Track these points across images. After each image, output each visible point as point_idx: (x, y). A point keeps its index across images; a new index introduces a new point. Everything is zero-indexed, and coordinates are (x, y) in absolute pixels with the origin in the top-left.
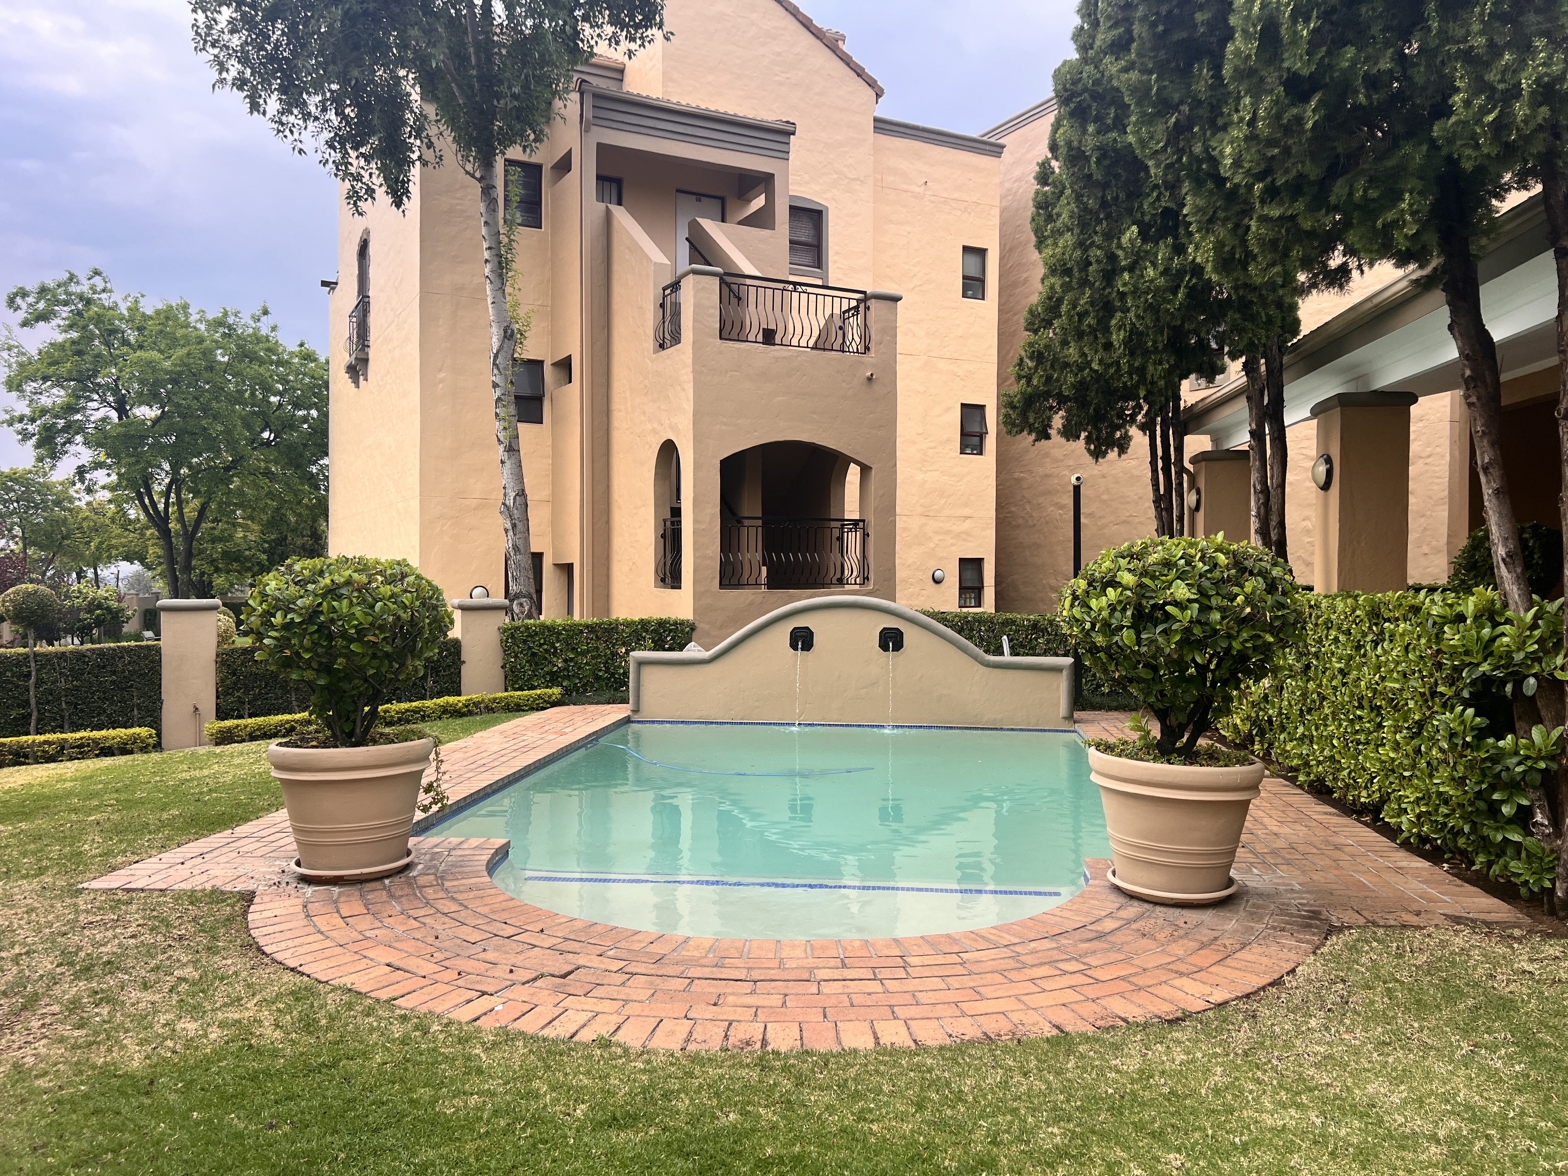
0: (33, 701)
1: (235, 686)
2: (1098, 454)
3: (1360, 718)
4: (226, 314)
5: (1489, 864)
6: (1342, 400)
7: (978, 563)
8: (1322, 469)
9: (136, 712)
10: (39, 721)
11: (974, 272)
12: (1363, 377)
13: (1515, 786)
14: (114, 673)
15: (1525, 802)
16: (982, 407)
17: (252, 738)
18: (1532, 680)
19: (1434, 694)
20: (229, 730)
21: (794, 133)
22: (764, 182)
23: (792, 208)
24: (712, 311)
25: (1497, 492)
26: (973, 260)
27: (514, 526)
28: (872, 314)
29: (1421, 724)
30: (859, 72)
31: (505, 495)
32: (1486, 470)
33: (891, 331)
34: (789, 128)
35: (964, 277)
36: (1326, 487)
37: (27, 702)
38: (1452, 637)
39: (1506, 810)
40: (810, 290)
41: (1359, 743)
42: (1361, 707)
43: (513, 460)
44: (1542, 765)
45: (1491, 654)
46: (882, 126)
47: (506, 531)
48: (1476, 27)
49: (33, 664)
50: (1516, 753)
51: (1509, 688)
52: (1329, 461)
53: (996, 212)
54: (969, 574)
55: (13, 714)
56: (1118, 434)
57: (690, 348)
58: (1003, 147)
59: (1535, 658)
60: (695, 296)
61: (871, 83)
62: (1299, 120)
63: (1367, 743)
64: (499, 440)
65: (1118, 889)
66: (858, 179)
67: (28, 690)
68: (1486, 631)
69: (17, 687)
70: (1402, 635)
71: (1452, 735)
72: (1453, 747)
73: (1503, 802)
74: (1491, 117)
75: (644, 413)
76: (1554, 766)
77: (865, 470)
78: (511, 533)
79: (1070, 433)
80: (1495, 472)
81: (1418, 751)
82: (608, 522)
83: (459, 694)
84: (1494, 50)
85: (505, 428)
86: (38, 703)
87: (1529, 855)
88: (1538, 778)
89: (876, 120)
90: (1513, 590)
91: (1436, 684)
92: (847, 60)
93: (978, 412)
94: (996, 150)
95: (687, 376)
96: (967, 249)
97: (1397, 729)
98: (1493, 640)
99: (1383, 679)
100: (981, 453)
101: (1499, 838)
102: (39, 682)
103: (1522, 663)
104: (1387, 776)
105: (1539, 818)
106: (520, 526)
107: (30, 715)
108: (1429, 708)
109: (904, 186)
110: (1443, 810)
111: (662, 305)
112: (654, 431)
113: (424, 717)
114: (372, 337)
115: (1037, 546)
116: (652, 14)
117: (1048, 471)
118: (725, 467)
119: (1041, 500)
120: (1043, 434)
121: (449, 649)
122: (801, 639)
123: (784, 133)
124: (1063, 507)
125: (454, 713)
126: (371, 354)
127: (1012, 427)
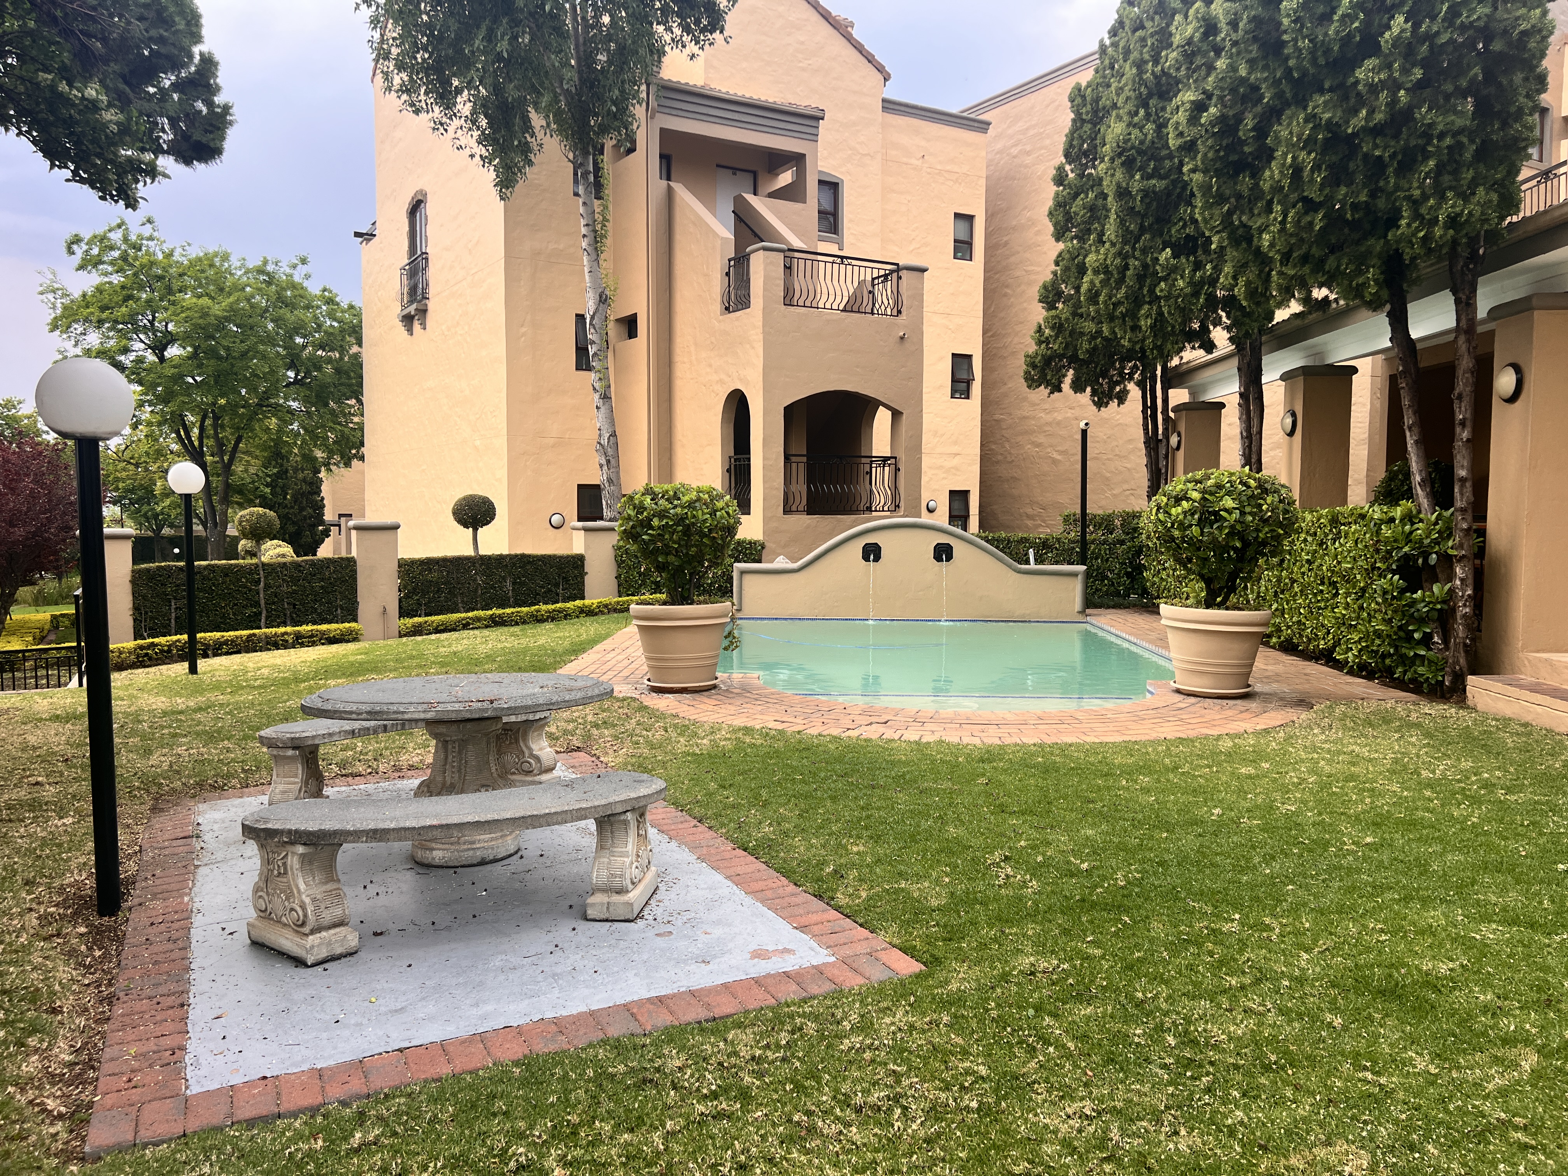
0: (262, 602)
1: (414, 591)
2: (1100, 404)
3: (1322, 591)
4: (265, 262)
5: (1405, 672)
6: (1304, 371)
7: (965, 494)
8: (1289, 421)
9: (339, 611)
10: (267, 618)
11: (963, 237)
12: (1320, 354)
13: (1422, 621)
14: (322, 580)
15: (1428, 630)
16: (969, 357)
17: (437, 631)
18: (1434, 556)
19: (1374, 568)
20: (420, 625)
21: (823, 119)
22: (797, 160)
23: (821, 182)
24: (778, 282)
25: (1416, 442)
26: (963, 225)
27: (608, 462)
28: (904, 283)
29: (1363, 590)
30: (870, 59)
31: (600, 436)
32: (1410, 429)
33: (919, 297)
34: (820, 114)
35: (955, 241)
36: (1291, 434)
37: (257, 604)
38: (1386, 532)
39: (1416, 636)
40: (854, 262)
41: (1320, 608)
42: (1323, 583)
43: (607, 406)
44: (1439, 606)
45: (1410, 541)
46: (890, 106)
47: (601, 466)
48: (1415, 184)
49: (262, 572)
50: (1424, 601)
51: (1420, 561)
52: (1294, 415)
53: (983, 182)
54: (956, 505)
55: (248, 612)
56: (1118, 389)
57: (761, 312)
58: (989, 124)
59: (1436, 542)
60: (765, 269)
61: (880, 69)
62: (1311, 224)
63: (1326, 607)
64: (594, 389)
65: (1178, 691)
66: (868, 155)
67: (258, 593)
68: (1407, 528)
69: (250, 590)
70: (1353, 533)
71: (1385, 592)
72: (1385, 600)
73: (1414, 631)
74: (1422, 234)
75: (710, 366)
76: (1445, 607)
77: (896, 414)
78: (606, 467)
79: (1078, 387)
80: (1416, 430)
81: (1361, 608)
82: (670, 459)
83: (583, 598)
84: (1425, 197)
85: (600, 379)
86: (266, 603)
87: (1429, 662)
88: (1435, 615)
89: (884, 101)
90: (1425, 502)
91: (1375, 562)
92: (859, 48)
93: (966, 360)
94: (983, 126)
95: (757, 336)
96: (957, 216)
97: (1348, 594)
98: (1411, 533)
99: (1339, 563)
100: (968, 398)
101: (1412, 654)
102: (267, 587)
103: (1429, 545)
104: (1339, 628)
105: (1436, 639)
106: (613, 461)
107: (260, 613)
108: (1370, 578)
109: (905, 160)
110: (1378, 642)
111: (728, 274)
112: (721, 382)
113: (567, 616)
114: (432, 291)
115: (1015, 479)
116: (716, 22)
117: (1026, 414)
118: (790, 412)
119: (1019, 438)
120: (1057, 388)
121: (576, 563)
122: (872, 553)
123: (814, 118)
124: (1039, 445)
125: (589, 612)
126: (431, 305)
127: (1032, 382)
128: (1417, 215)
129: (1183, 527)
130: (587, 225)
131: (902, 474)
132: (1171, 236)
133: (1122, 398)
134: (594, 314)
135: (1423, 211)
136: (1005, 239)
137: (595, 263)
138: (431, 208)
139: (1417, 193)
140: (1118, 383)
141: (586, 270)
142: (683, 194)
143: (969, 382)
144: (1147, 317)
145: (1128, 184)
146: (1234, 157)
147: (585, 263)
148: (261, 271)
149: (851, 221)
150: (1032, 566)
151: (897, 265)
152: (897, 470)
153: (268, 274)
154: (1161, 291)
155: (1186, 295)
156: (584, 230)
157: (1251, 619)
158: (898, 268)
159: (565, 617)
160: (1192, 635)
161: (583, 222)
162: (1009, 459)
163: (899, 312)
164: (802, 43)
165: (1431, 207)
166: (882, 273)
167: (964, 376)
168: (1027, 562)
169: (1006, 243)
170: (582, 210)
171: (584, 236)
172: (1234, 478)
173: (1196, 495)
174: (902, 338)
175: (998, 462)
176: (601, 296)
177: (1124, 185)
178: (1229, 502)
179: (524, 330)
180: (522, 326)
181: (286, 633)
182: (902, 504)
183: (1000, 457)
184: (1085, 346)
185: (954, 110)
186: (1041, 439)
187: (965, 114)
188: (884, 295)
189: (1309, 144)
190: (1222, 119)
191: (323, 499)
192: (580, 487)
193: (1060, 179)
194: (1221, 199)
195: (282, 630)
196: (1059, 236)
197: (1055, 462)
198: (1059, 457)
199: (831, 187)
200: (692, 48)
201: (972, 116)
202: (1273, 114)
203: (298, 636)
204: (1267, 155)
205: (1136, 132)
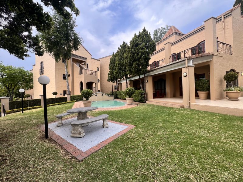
5: (141, 101)
7: (99, 90)
13: (143, 98)
14: (37, 101)
16: (99, 79)
22: (85, 62)
27: (68, 88)
33: (97, 74)
35: (98, 70)
36: (129, 85)
37: (28, 105)
38: (140, 92)
41: (134, 97)
45: (142, 92)
46: (92, 58)
49: (28, 101)
50: (143, 96)
51: (142, 94)
53: (99, 65)
55: (26, 106)
60: (84, 71)
61: (91, 55)
66: (90, 62)
69: (27, 103)
70: (137, 92)
72: (140, 96)
75: (78, 79)
77: (96, 84)
79: (112, 82)
81: (138, 97)
83: (67, 101)
85: (67, 80)
87: (143, 100)
90: (142, 89)
91: (139, 94)
92: (89, 53)
94: (99, 61)
95: (83, 76)
96: (98, 68)
99: (136, 94)
102: (29, 103)
104: (136, 99)
109: (93, 63)
110: (139, 99)
111: (80, 71)
112: (79, 81)
113: (66, 103)
114: (44, 71)
116: (78, 49)
118: (87, 83)
120: (110, 82)
121: (66, 98)
122: (96, 95)
123: (86, 58)
125: (68, 103)
126: (44, 73)
127: (108, 81)
129: (128, 92)
131: (96, 89)
132: (122, 70)
133: (115, 82)
134: (66, 74)
138: (44, 63)
141: (66, 70)
142: (74, 64)
144: (120, 76)
145: (118, 66)
146: (130, 65)
148: (19, 68)
149: (89, 67)
150: (109, 96)
155: (123, 75)
158: (95, 72)
160: (128, 100)
165: (144, 69)
166: (93, 72)
169: (101, 70)
170: (65, 64)
171: (65, 67)
172: (131, 88)
173: (129, 89)
174: (96, 77)
175: (102, 88)
178: (131, 90)
180: (57, 75)
182: (97, 91)
184: (113, 78)
187: (98, 59)
188: (94, 74)
189: (136, 64)
190: (129, 62)
192: (64, 91)
193: (109, 65)
194: (129, 68)
195: (32, 107)
196: (110, 70)
199: (87, 64)
200: (75, 51)
202: (133, 62)
203: (34, 108)
204: (133, 65)
205: (119, 62)
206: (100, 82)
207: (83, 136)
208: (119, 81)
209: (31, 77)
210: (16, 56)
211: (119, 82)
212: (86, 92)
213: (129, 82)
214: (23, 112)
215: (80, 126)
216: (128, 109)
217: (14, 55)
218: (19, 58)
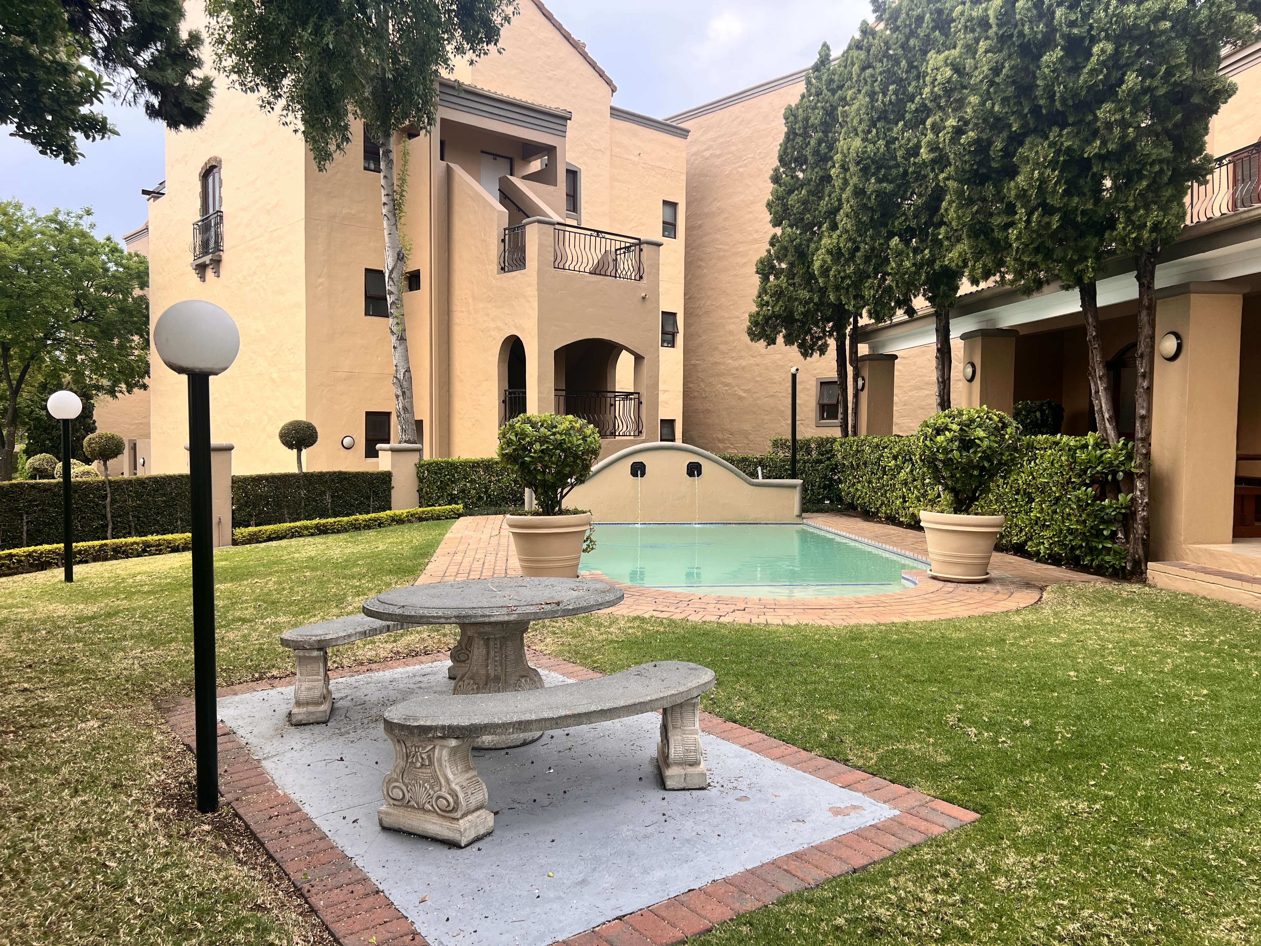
0: (109, 516)
1: (246, 504)
3: (1016, 499)
4: (58, 212)
5: (1092, 560)
6: (982, 333)
7: (671, 422)
8: (969, 370)
9: (179, 523)
10: (113, 529)
11: (669, 219)
13: (1109, 522)
14: (164, 495)
15: (1114, 529)
16: (674, 315)
17: (270, 539)
18: (1121, 473)
19: (1069, 482)
20: (255, 533)
21: (570, 119)
22: (550, 151)
23: (568, 171)
24: (549, 249)
25: (1105, 389)
26: (669, 210)
27: (404, 393)
28: (644, 254)
29: (1058, 499)
30: (601, 74)
31: (397, 371)
32: (1100, 378)
33: (656, 266)
34: (568, 115)
35: (664, 222)
36: (971, 380)
37: (104, 516)
38: (1081, 455)
39: (1105, 533)
41: (1013, 512)
42: (1017, 494)
43: (403, 347)
44: (1123, 511)
45: (1102, 462)
46: (616, 113)
47: (397, 397)
49: (108, 489)
50: (1111, 507)
51: (1110, 477)
52: (973, 366)
53: (684, 177)
54: (666, 430)
55: (95, 524)
57: (535, 274)
58: (688, 132)
59: (1122, 463)
60: (539, 238)
61: (609, 82)
63: (1020, 512)
64: (392, 332)
66: (600, 150)
67: (105, 507)
68: (1098, 452)
69: (97, 505)
70: (1049, 456)
71: (1079, 500)
72: (1079, 506)
73: (1103, 529)
75: (488, 315)
76: (1128, 511)
77: (639, 359)
78: (401, 398)
80: (1105, 380)
81: (1055, 512)
82: (449, 391)
83: (390, 509)
85: (397, 324)
86: (112, 517)
87: (1115, 552)
88: (1120, 517)
89: (612, 108)
90: (1112, 433)
91: (1070, 478)
92: (593, 65)
93: (671, 317)
94: (684, 133)
95: (532, 292)
96: (665, 202)
97: (1043, 501)
98: (1102, 456)
99: (1034, 478)
100: (673, 346)
101: (1100, 546)
102: (113, 501)
103: (1117, 466)
104: (1032, 528)
105: (1120, 535)
106: (408, 393)
107: (107, 526)
108: (1065, 490)
109: (626, 156)
110: (1070, 537)
111: (503, 241)
112: (498, 329)
113: (380, 524)
114: (227, 243)
115: (708, 411)
116: (492, 35)
117: (717, 360)
118: (558, 354)
119: (712, 380)
120: (772, 341)
121: (385, 478)
122: (638, 470)
123: (563, 118)
124: (727, 385)
125: (398, 521)
126: (225, 256)
127: (754, 336)
128: (1129, 221)
129: (946, 451)
130: (387, 195)
131: (644, 407)
132: (894, 227)
133: (823, 350)
134: (393, 269)
135: (1134, 218)
136: (699, 223)
137: (394, 227)
138: (225, 173)
139: (1132, 204)
140: (820, 338)
141: (386, 232)
142: (460, 174)
143: (674, 335)
144: (870, 288)
145: (864, 186)
146: (983, 171)
147: (385, 225)
148: (53, 220)
149: (587, 202)
150: (760, 480)
151: (639, 239)
152: (640, 403)
153: (60, 223)
154: (892, 269)
155: (911, 273)
156: (384, 199)
157: (993, 522)
158: (640, 242)
159: (379, 526)
160: (948, 534)
161: (383, 192)
162: (704, 395)
163: (641, 277)
164: (549, 57)
165: (1141, 216)
166: (623, 245)
167: (669, 329)
168: (757, 477)
169: (700, 226)
170: (383, 182)
171: (385, 204)
172: (982, 414)
173: (955, 427)
174: (644, 298)
175: (694, 398)
176: (398, 255)
177: (861, 186)
178: (981, 433)
179: (321, 280)
180: (320, 277)
181: (135, 543)
182: (644, 430)
183: (696, 394)
184: (801, 309)
185: (660, 118)
186: (729, 380)
187: (668, 122)
188: (627, 263)
189: (1053, 164)
190: (977, 141)
191: (94, 422)
192: (368, 413)
193: (776, 179)
194: (971, 202)
195: (130, 540)
196: (777, 223)
197: (740, 398)
198: (744, 395)
199: (573, 175)
200: (470, 55)
201: (674, 124)
202: (1016, 140)
203: (147, 545)
204: (1012, 172)
205: (870, 148)
206: (680, 339)
207: (471, 835)
208: (860, 335)
209: (137, 292)
210: (25, 136)
211: (863, 349)
212: (543, 440)
213: (969, 350)
214: (69, 577)
215: (453, 743)
216: (928, 626)
217: (12, 128)
218: (43, 152)
